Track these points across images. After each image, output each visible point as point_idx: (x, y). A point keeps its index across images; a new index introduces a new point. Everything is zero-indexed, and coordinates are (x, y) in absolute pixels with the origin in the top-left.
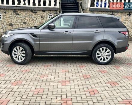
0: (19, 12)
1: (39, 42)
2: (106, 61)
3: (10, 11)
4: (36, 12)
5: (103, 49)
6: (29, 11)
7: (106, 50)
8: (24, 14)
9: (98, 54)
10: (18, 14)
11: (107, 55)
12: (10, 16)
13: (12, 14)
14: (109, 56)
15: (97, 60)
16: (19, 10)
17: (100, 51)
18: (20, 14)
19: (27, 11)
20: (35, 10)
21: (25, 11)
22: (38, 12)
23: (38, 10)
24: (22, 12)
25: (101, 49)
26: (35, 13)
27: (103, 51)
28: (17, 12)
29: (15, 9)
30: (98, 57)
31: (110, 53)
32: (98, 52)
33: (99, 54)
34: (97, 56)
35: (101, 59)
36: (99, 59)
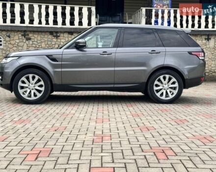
0: (30, 35)
1: (61, 68)
2: (171, 97)
3: (16, 34)
4: (58, 35)
5: (164, 78)
6: (47, 33)
7: (170, 79)
8: (39, 38)
9: (157, 86)
10: (30, 39)
11: (171, 88)
12: (16, 42)
13: (19, 39)
14: (175, 88)
15: (156, 95)
16: (30, 31)
17: (159, 80)
18: (32, 38)
19: (43, 34)
20: (57, 32)
21: (40, 33)
22: (62, 35)
23: (61, 32)
24: (36, 36)
25: (161, 77)
26: (57, 37)
27: (165, 80)
28: (28, 35)
29: (25, 31)
30: (158, 91)
31: (176, 85)
32: (156, 82)
33: (159, 86)
34: (155, 88)
35: (162, 94)
36: (158, 95)
